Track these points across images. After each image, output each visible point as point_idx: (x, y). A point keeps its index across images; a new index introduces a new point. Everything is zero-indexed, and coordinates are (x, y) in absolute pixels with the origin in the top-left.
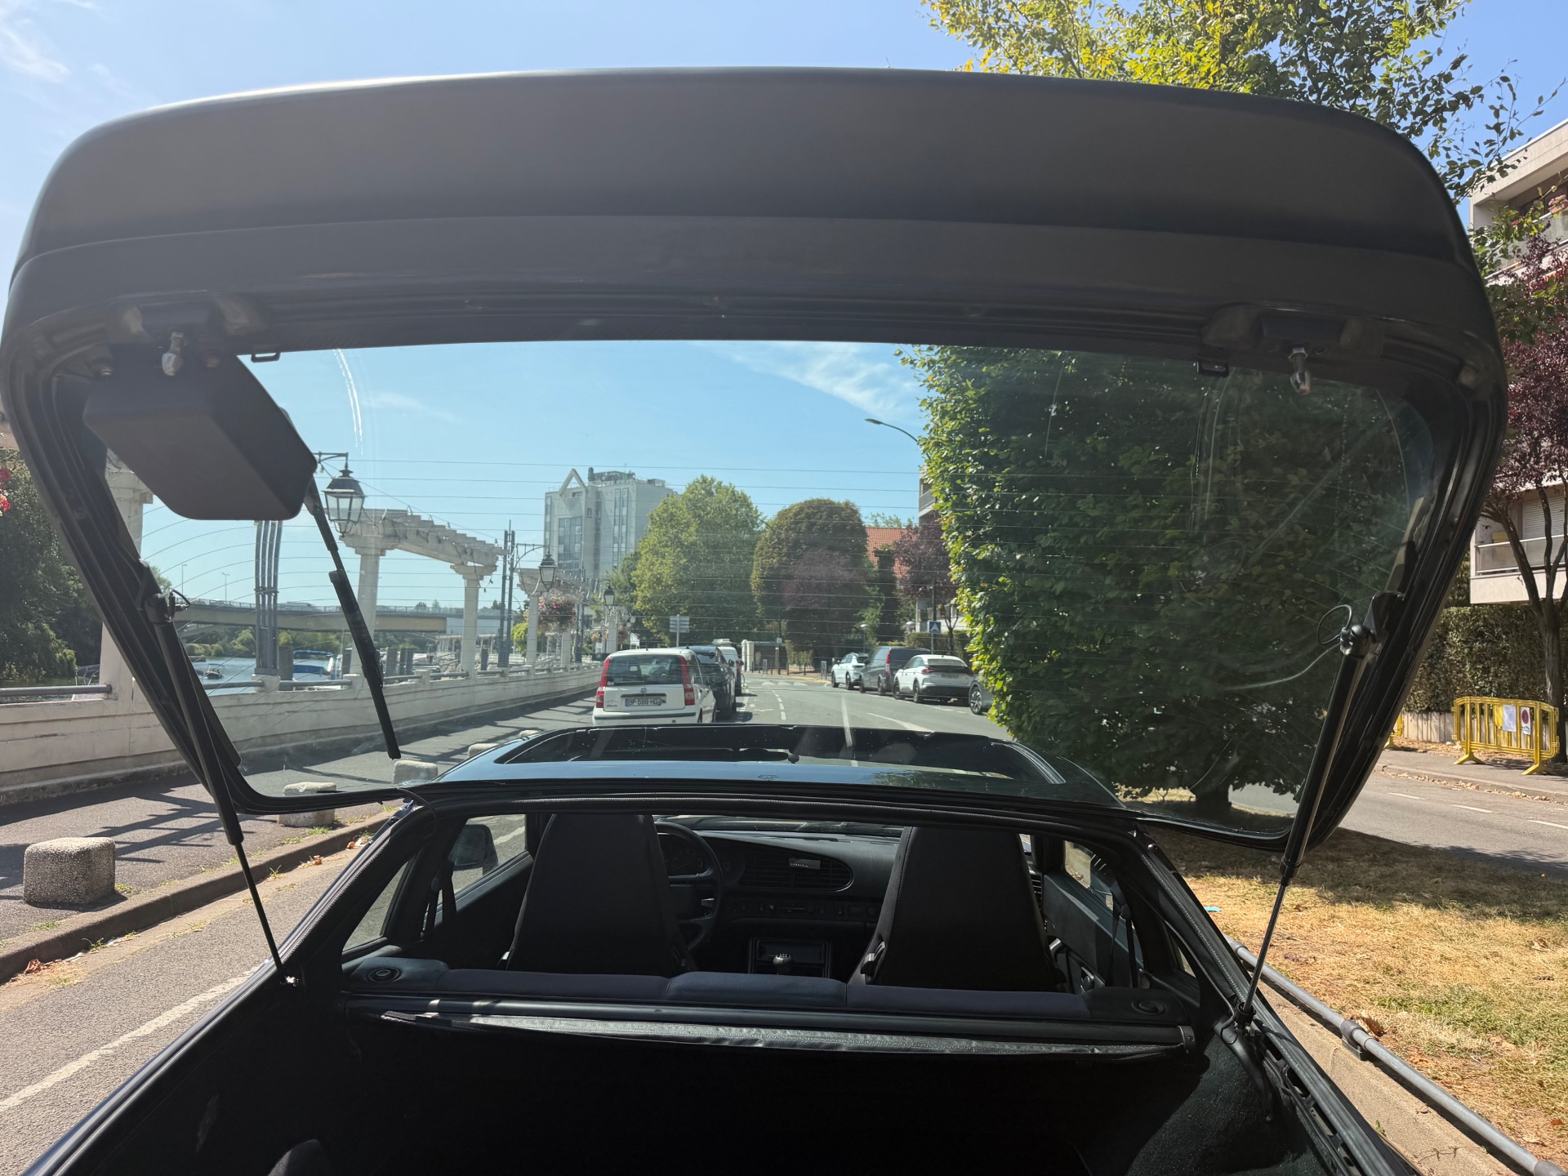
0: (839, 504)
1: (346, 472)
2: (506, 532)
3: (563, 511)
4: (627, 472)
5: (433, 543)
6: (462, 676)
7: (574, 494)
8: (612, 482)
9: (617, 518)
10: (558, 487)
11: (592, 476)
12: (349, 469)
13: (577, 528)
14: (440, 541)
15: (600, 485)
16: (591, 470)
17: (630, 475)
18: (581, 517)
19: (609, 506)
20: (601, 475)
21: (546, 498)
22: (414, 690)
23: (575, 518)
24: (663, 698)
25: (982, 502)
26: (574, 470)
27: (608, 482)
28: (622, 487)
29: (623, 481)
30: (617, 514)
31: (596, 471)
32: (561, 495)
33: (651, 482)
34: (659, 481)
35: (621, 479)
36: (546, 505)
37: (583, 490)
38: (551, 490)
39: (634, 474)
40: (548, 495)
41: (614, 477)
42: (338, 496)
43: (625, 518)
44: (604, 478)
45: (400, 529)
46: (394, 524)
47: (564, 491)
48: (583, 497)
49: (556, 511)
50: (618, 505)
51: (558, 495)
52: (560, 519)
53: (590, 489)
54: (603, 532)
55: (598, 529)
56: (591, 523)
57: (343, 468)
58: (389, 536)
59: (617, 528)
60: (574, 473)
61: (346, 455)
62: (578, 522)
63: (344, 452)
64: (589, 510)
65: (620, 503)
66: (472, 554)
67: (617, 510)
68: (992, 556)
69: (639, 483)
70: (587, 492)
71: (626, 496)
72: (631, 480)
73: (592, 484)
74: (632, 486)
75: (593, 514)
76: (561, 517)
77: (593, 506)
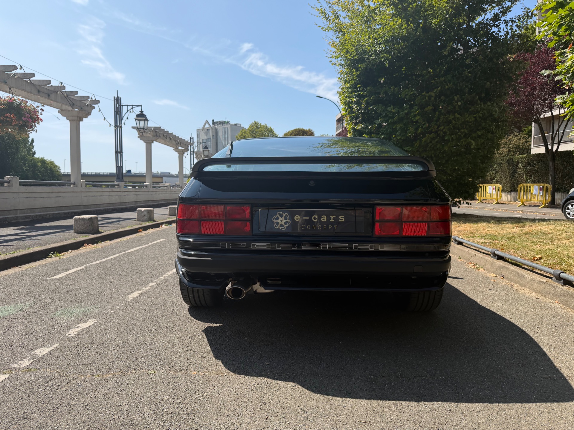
0: (306, 130)
1: (142, 112)
2: (190, 138)
3: (203, 137)
4: (227, 121)
5: (168, 140)
6: (180, 187)
7: (207, 130)
8: (221, 125)
9: (224, 138)
10: (201, 127)
11: (214, 123)
12: (143, 111)
13: (209, 142)
14: (170, 139)
15: (217, 126)
16: (213, 120)
17: (228, 122)
18: (210, 138)
19: (220, 134)
20: (217, 123)
21: (197, 131)
22: (165, 190)
23: (208, 139)
25: (358, 110)
26: (207, 121)
27: (220, 125)
28: (225, 127)
29: (225, 125)
30: (224, 137)
31: (215, 121)
32: (202, 130)
33: (236, 125)
34: (239, 124)
35: (225, 123)
36: (197, 134)
37: (211, 128)
38: (199, 128)
39: (229, 122)
40: (198, 130)
41: (222, 123)
42: (139, 120)
43: (227, 138)
44: (218, 123)
45: (158, 134)
46: (156, 132)
47: (203, 129)
48: (211, 131)
49: (201, 137)
50: (224, 134)
51: (201, 130)
52: (203, 139)
53: (213, 128)
54: (219, 144)
55: (217, 144)
56: (214, 140)
57: (141, 111)
58: (155, 136)
59: (224, 142)
60: (207, 122)
61: (141, 106)
62: (209, 140)
63: (140, 105)
64: (213, 136)
65: (225, 133)
66: (181, 144)
67: (224, 135)
68: (361, 129)
69: (231, 125)
70: (212, 129)
71: (226, 130)
72: (228, 124)
73: (214, 125)
74: (229, 126)
75: (215, 137)
76: (203, 138)
77: (214, 134)
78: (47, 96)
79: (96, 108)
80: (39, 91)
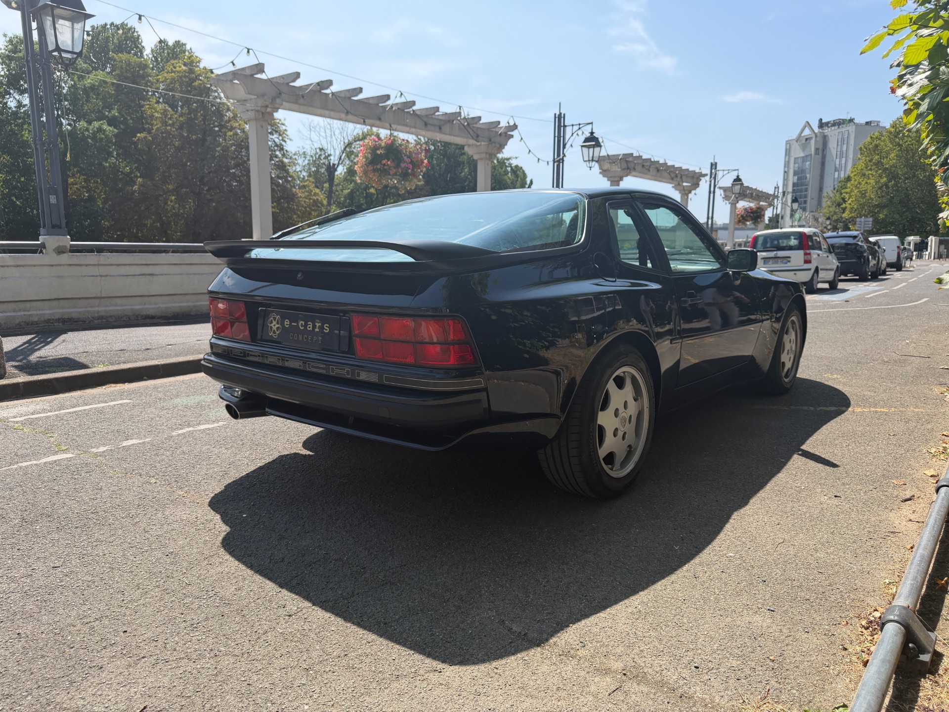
1: (592, 133)
2: (712, 163)
3: (798, 153)
4: (849, 118)
7: (806, 139)
8: (836, 127)
9: (839, 153)
10: (795, 136)
11: (822, 125)
12: (594, 131)
13: (808, 163)
15: (827, 131)
16: (820, 120)
17: (851, 120)
18: (811, 155)
19: (832, 145)
20: (827, 124)
21: (786, 144)
23: (807, 156)
24: (789, 259)
26: (808, 122)
27: (833, 128)
28: (843, 130)
29: (844, 126)
30: (839, 150)
31: (823, 121)
32: (797, 141)
33: (868, 123)
34: (875, 121)
35: (843, 123)
36: (786, 150)
37: (814, 136)
38: (790, 138)
39: (854, 119)
40: (788, 143)
41: (838, 123)
42: (589, 147)
43: (844, 152)
44: (830, 125)
45: (631, 165)
46: (627, 162)
47: (798, 139)
48: (813, 142)
49: (792, 153)
50: (839, 144)
51: (795, 142)
52: (795, 158)
53: (818, 134)
54: (827, 164)
55: (823, 164)
56: (819, 158)
57: (590, 131)
58: (624, 169)
59: (838, 161)
60: (808, 124)
61: (592, 123)
62: (809, 158)
63: (591, 122)
64: (817, 150)
65: (842, 142)
67: (839, 147)
69: (857, 125)
70: (816, 136)
71: (846, 137)
72: (852, 123)
73: (821, 130)
74: (851, 128)
75: (820, 152)
76: (797, 156)
77: (820, 146)
78: (437, 129)
79: (514, 136)
80: (426, 124)
